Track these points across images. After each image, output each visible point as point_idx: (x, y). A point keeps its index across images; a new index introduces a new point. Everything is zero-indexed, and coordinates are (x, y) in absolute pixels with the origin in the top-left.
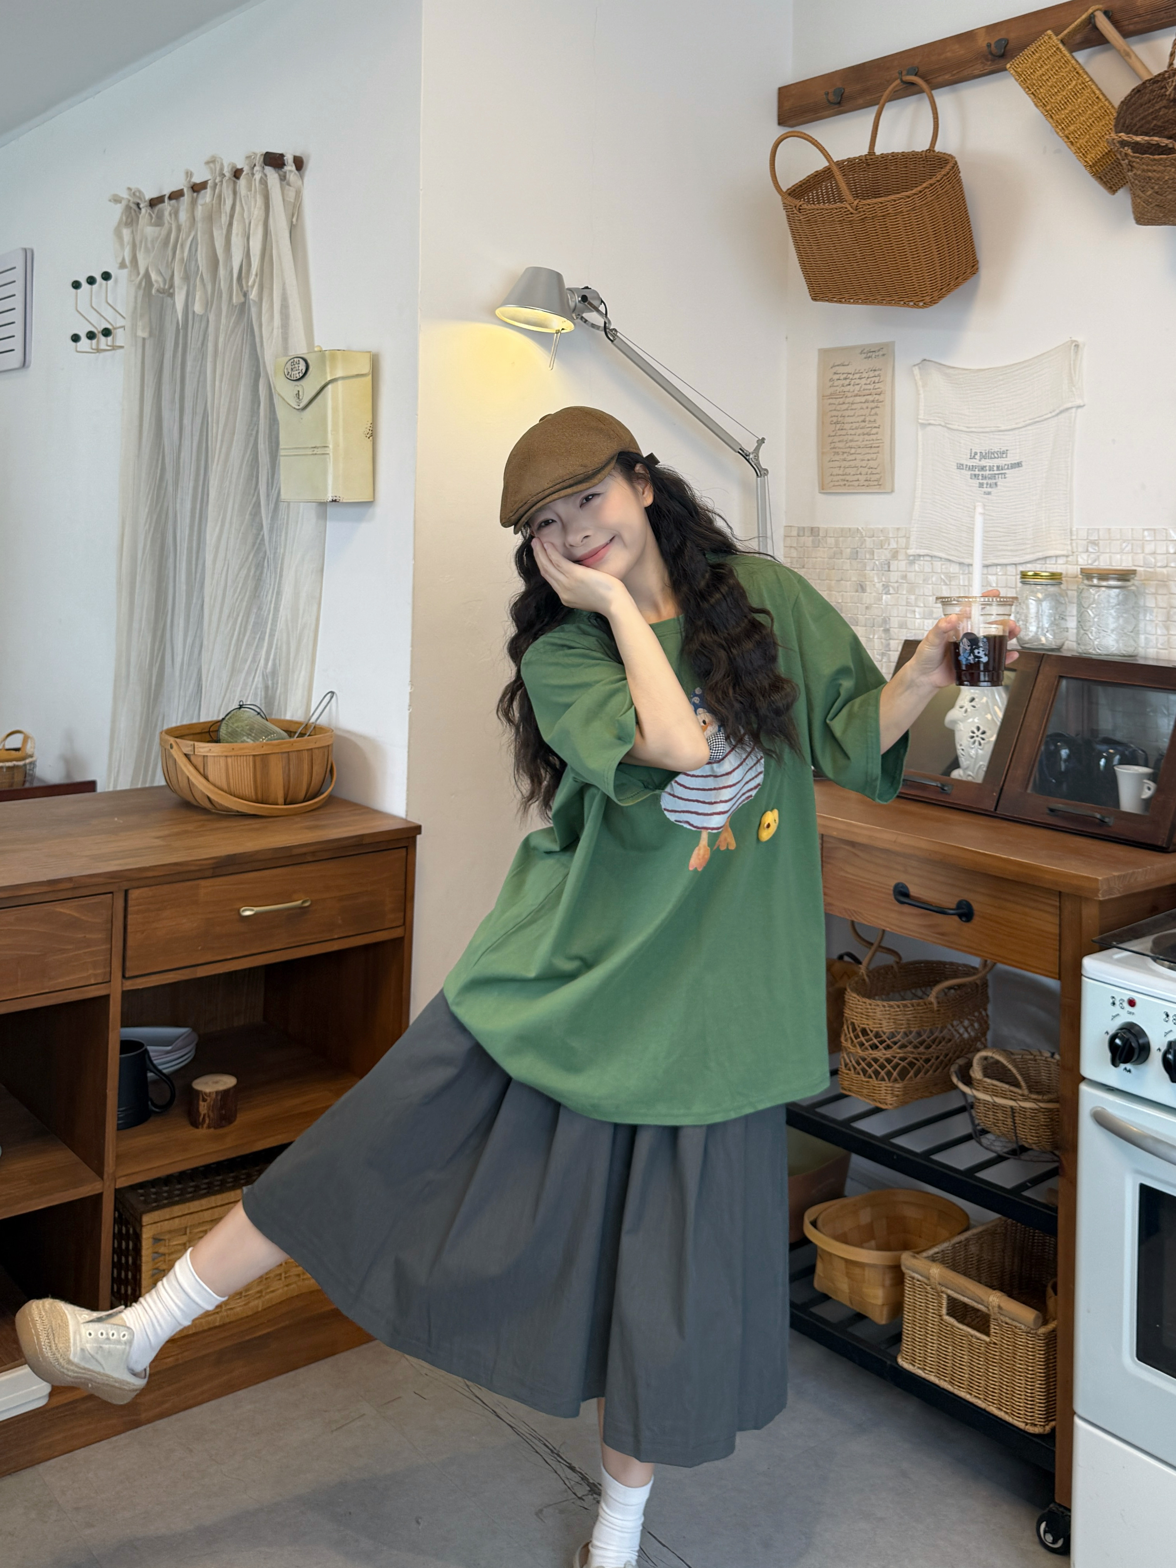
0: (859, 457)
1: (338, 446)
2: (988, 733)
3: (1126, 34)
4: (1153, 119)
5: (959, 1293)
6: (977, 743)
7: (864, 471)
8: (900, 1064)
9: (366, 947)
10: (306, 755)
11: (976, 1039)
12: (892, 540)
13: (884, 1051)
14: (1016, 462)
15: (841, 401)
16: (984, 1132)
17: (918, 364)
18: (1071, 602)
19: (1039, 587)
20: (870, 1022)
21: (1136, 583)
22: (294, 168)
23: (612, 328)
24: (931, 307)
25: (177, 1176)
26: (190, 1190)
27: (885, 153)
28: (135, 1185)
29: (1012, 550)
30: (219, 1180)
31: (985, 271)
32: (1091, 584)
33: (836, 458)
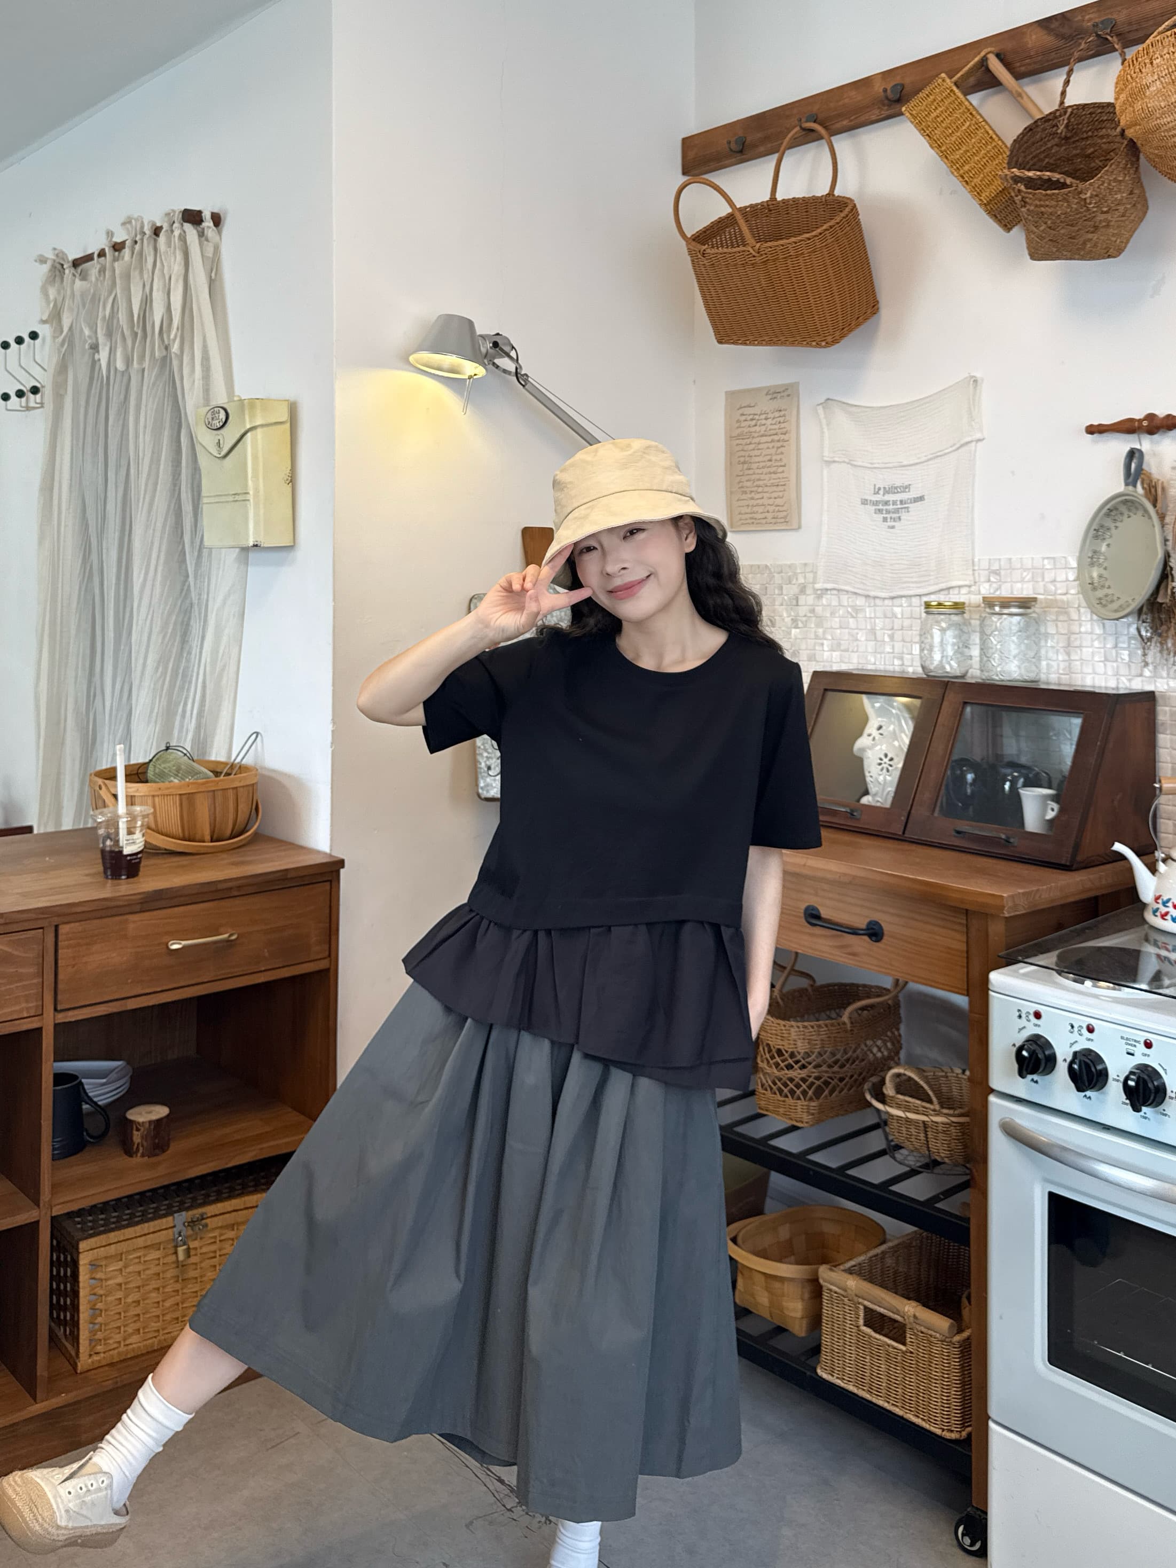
0: (766, 495)
1: (259, 492)
2: (896, 760)
3: (1018, 76)
4: (1046, 157)
5: (876, 1304)
6: (885, 771)
7: (771, 509)
8: (814, 1083)
9: (293, 979)
10: (230, 794)
11: (890, 1058)
12: (800, 575)
13: (799, 1071)
14: (918, 496)
15: (748, 441)
16: (898, 1147)
17: (821, 404)
18: (974, 631)
19: (942, 617)
20: (785, 1043)
21: (1037, 610)
22: (211, 224)
23: (523, 373)
24: (833, 347)
25: (114, 1202)
26: (125, 1217)
27: (786, 198)
28: (72, 1212)
29: (916, 582)
30: (153, 1208)
31: (885, 311)
32: (993, 612)
33: (745, 497)
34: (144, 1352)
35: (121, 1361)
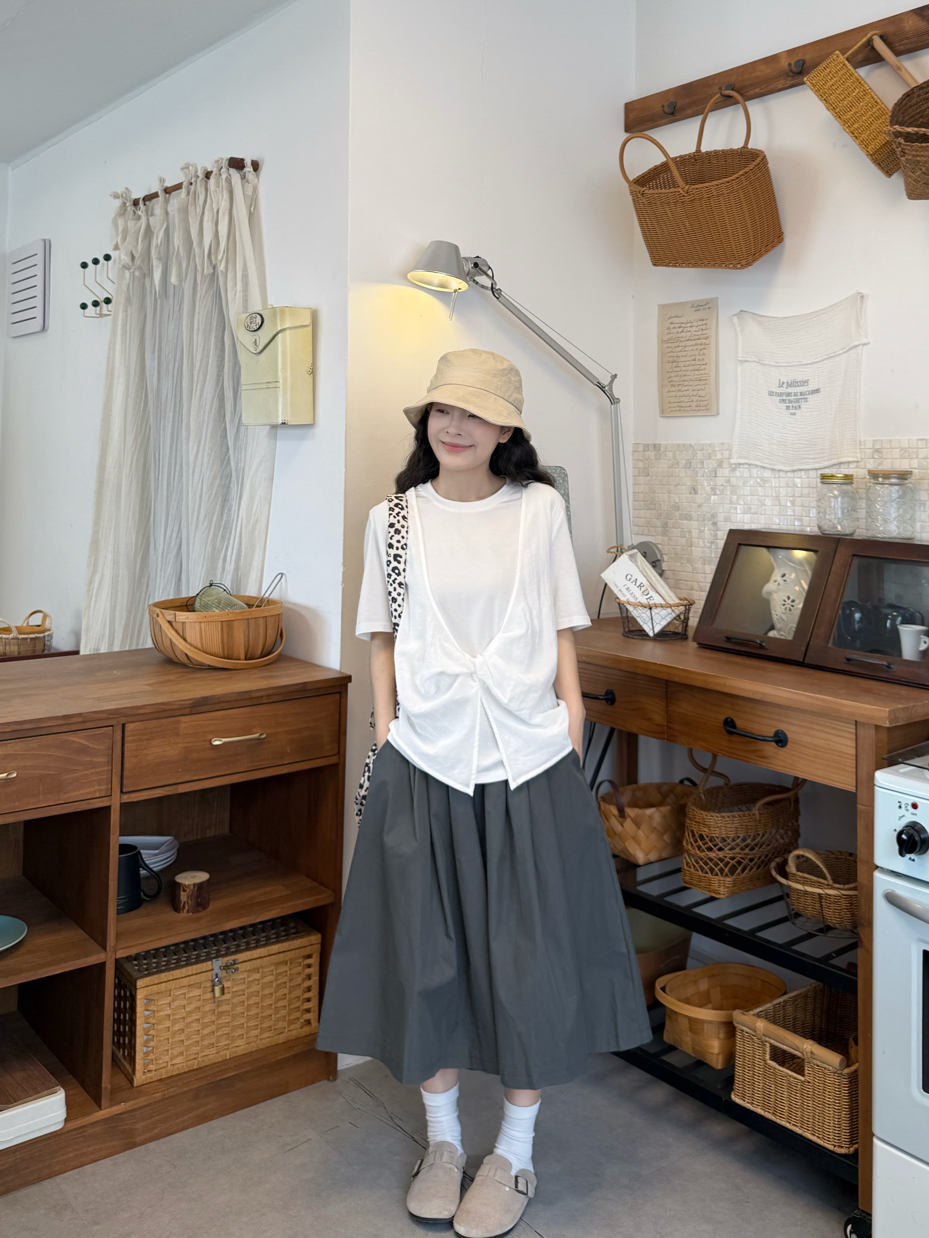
0: (692, 388)
1: (287, 381)
2: (796, 602)
3: (898, 53)
4: (920, 117)
5: (780, 1042)
6: (787, 609)
7: (695, 398)
8: (728, 863)
9: (309, 771)
10: (261, 622)
11: (790, 842)
12: (718, 452)
13: (717, 852)
14: (815, 389)
15: (677, 344)
16: (797, 915)
17: (736, 315)
18: (860, 498)
19: (835, 486)
20: (706, 829)
21: (912, 481)
22: (251, 169)
23: (497, 288)
24: (746, 269)
25: (163, 950)
26: (173, 961)
27: (709, 150)
28: (130, 956)
29: (813, 458)
30: (195, 955)
31: (789, 240)
32: (877, 482)
33: (673, 389)
34: (187, 1070)
35: (168, 1078)
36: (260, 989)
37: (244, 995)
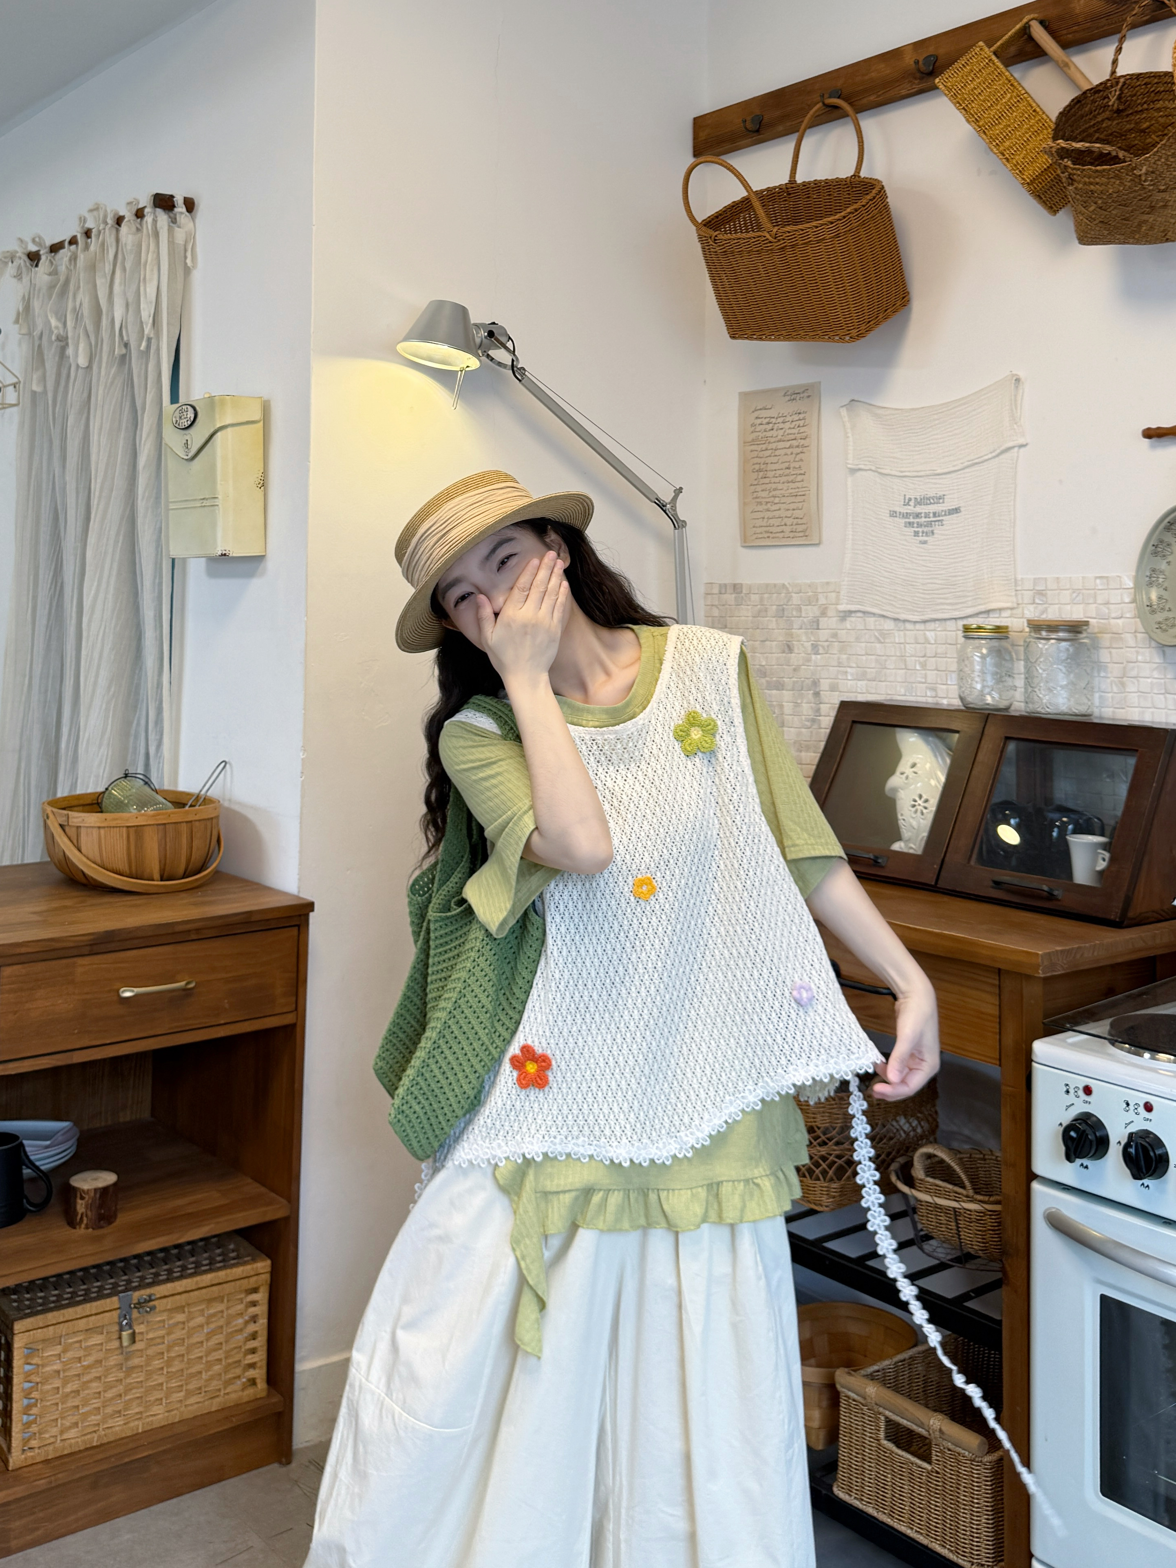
0: (785, 506)
1: (228, 497)
2: (930, 801)
3: (1065, 45)
4: (1095, 132)
5: (897, 1415)
6: (919, 813)
7: (789, 521)
8: (834, 1162)
9: (254, 1035)
11: (923, 1136)
12: (822, 595)
13: (818, 1148)
14: (953, 507)
15: (764, 447)
16: (926, 1237)
17: (846, 405)
18: (1017, 657)
19: (983, 642)
21: (1089, 635)
22: (184, 210)
23: (519, 366)
24: (858, 343)
25: (54, 1279)
26: (66, 1296)
27: (807, 180)
28: (8, 1288)
29: (951, 604)
30: (97, 1287)
31: (918, 304)
32: (1039, 636)
33: (760, 508)
34: (81, 1448)
35: (58, 1457)
36: (185, 1336)
37: (163, 1343)
